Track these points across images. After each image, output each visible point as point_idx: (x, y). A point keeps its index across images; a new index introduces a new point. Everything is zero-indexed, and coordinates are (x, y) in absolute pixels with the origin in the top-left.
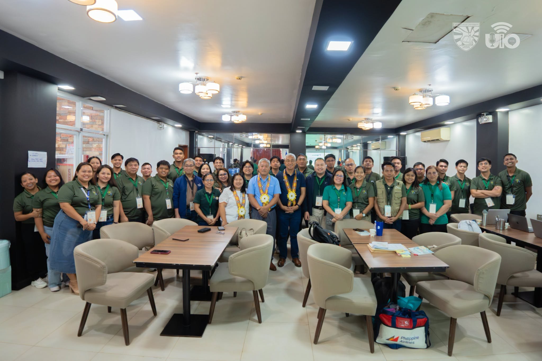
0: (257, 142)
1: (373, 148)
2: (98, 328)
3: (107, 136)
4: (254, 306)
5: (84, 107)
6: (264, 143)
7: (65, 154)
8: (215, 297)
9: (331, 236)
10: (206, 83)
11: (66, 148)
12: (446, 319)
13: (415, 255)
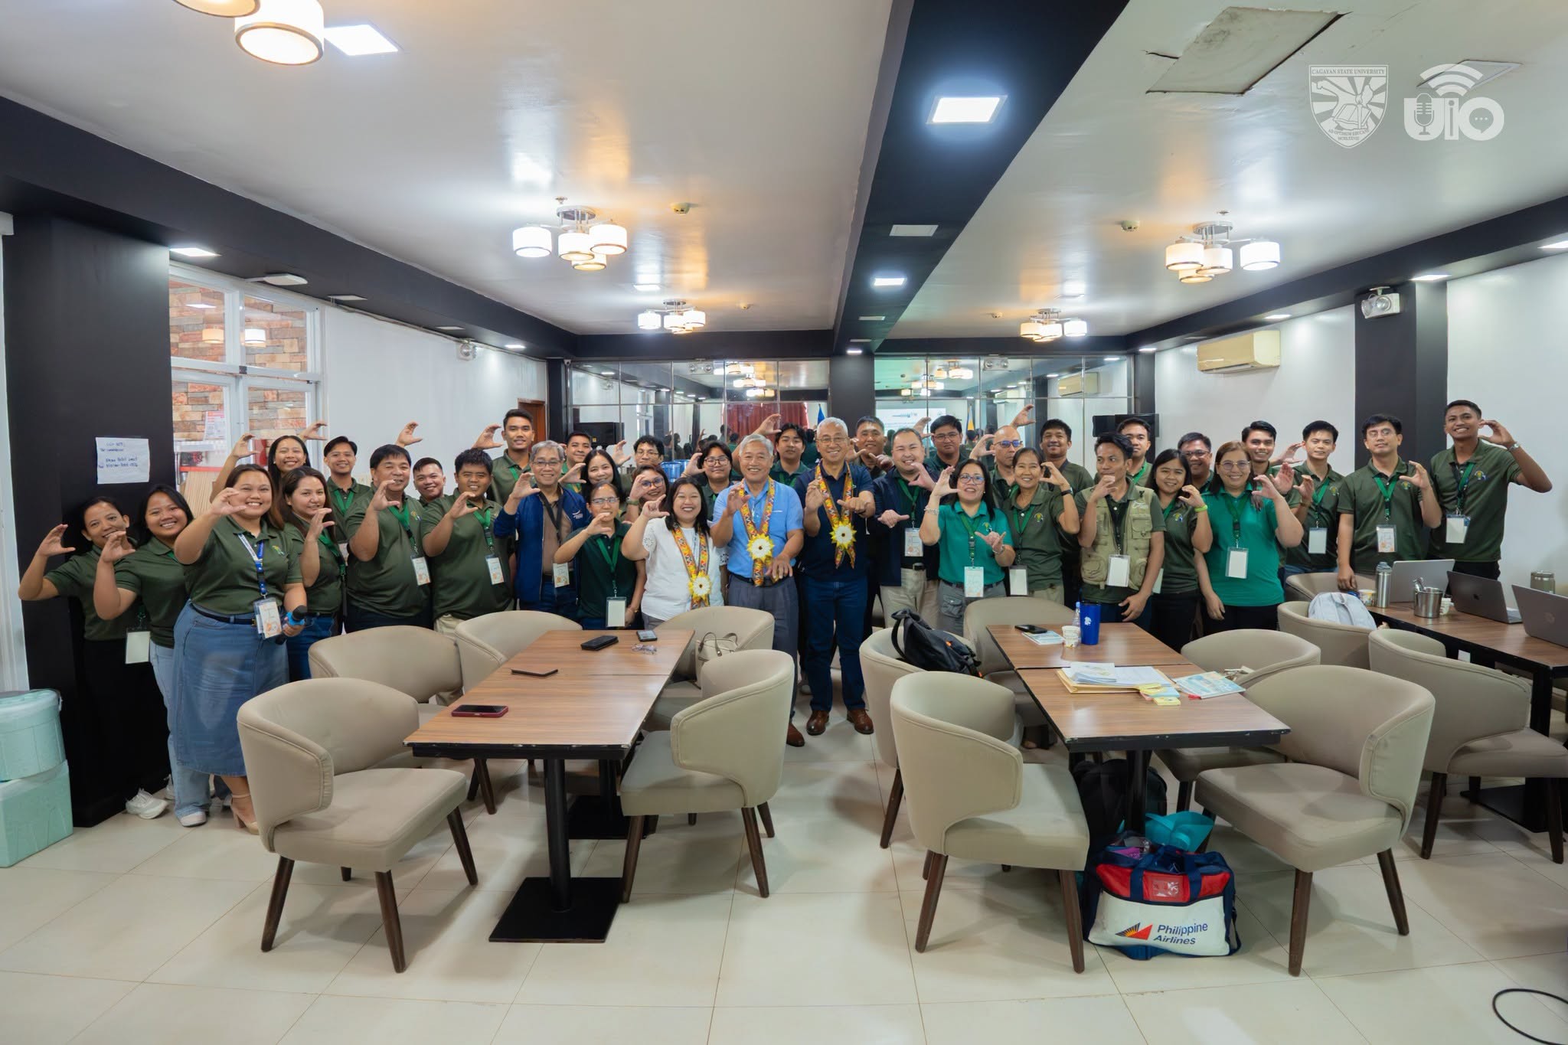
0: (738, 384)
1: (1063, 390)
2: (318, 925)
3: (317, 383)
4: (746, 850)
5: (246, 305)
6: (757, 385)
7: (201, 440)
8: (637, 828)
9: (954, 649)
10: (589, 225)
11: (202, 423)
12: (1284, 870)
13: (1192, 697)
